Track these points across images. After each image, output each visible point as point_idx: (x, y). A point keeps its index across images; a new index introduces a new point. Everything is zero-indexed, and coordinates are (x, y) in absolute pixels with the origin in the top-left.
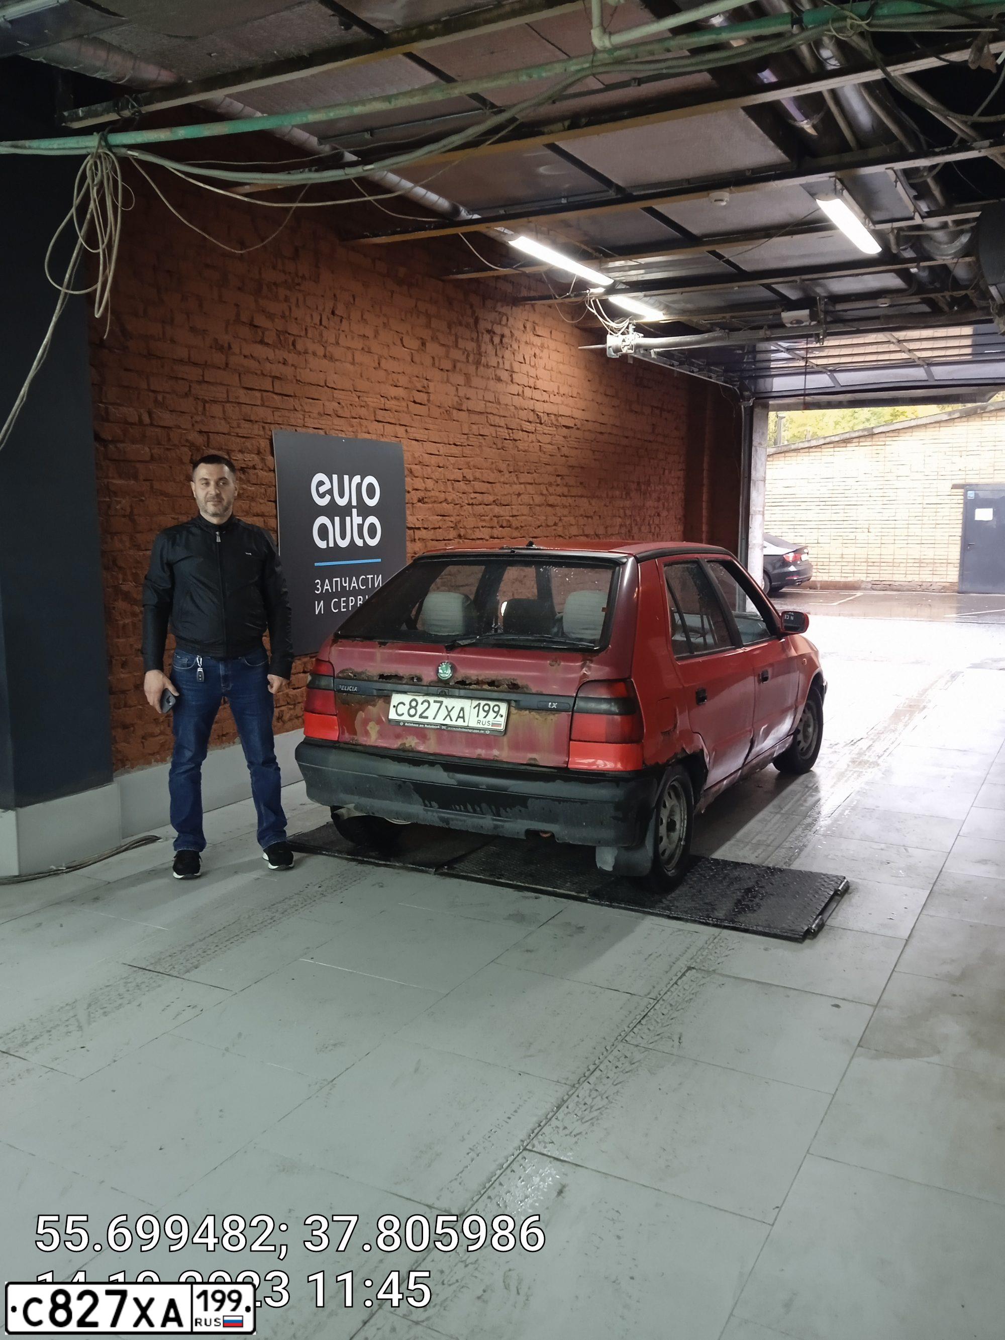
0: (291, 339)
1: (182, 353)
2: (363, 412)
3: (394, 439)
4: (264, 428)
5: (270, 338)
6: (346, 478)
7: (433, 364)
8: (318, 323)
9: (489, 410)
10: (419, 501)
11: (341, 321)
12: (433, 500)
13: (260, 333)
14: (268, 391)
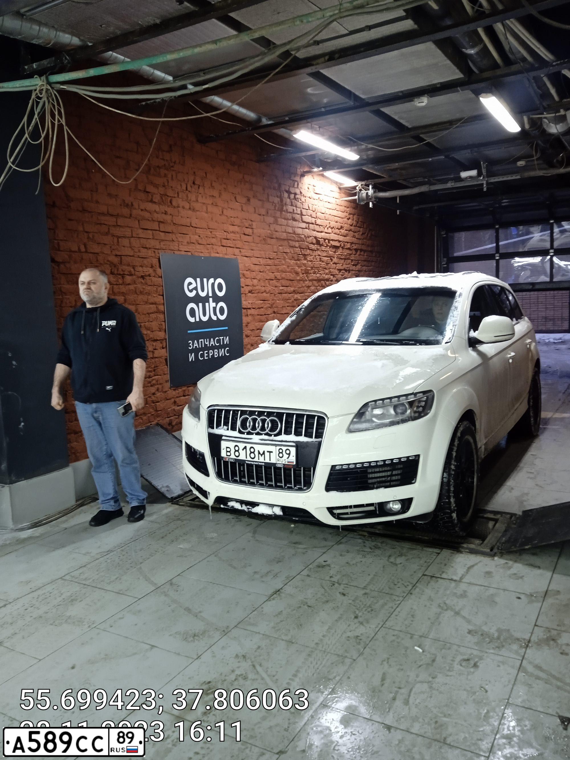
0: (169, 199)
1: (103, 209)
2: (213, 241)
3: (233, 256)
4: (154, 252)
5: (157, 198)
6: (205, 280)
7: (255, 212)
8: (185, 189)
9: (289, 238)
10: (250, 292)
11: (199, 188)
12: (257, 291)
13: (150, 196)
14: (156, 230)
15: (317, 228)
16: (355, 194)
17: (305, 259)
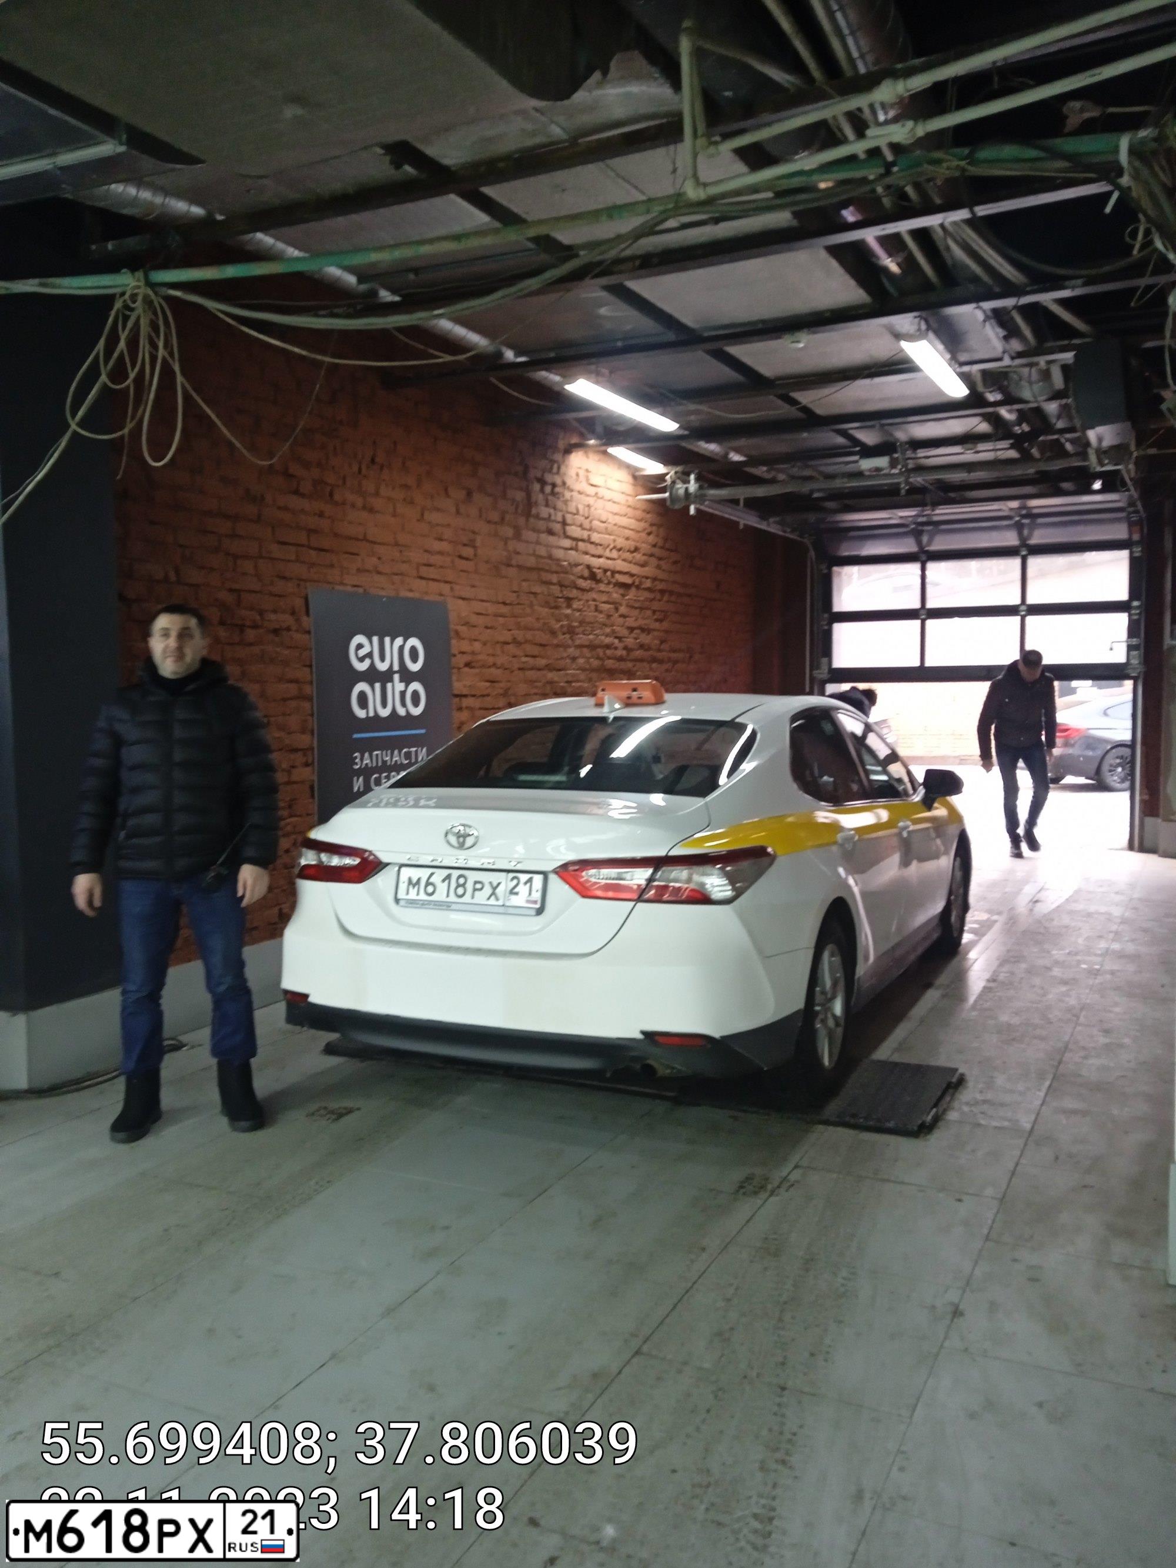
0: (328, 489)
1: (212, 504)
2: (404, 567)
3: (439, 597)
4: (299, 585)
5: (306, 487)
6: (387, 640)
7: (480, 517)
8: (357, 471)
10: (466, 665)
11: (381, 470)
12: (481, 664)
13: (295, 483)
14: (303, 546)
15: (592, 549)
16: (663, 490)
17: (569, 606)
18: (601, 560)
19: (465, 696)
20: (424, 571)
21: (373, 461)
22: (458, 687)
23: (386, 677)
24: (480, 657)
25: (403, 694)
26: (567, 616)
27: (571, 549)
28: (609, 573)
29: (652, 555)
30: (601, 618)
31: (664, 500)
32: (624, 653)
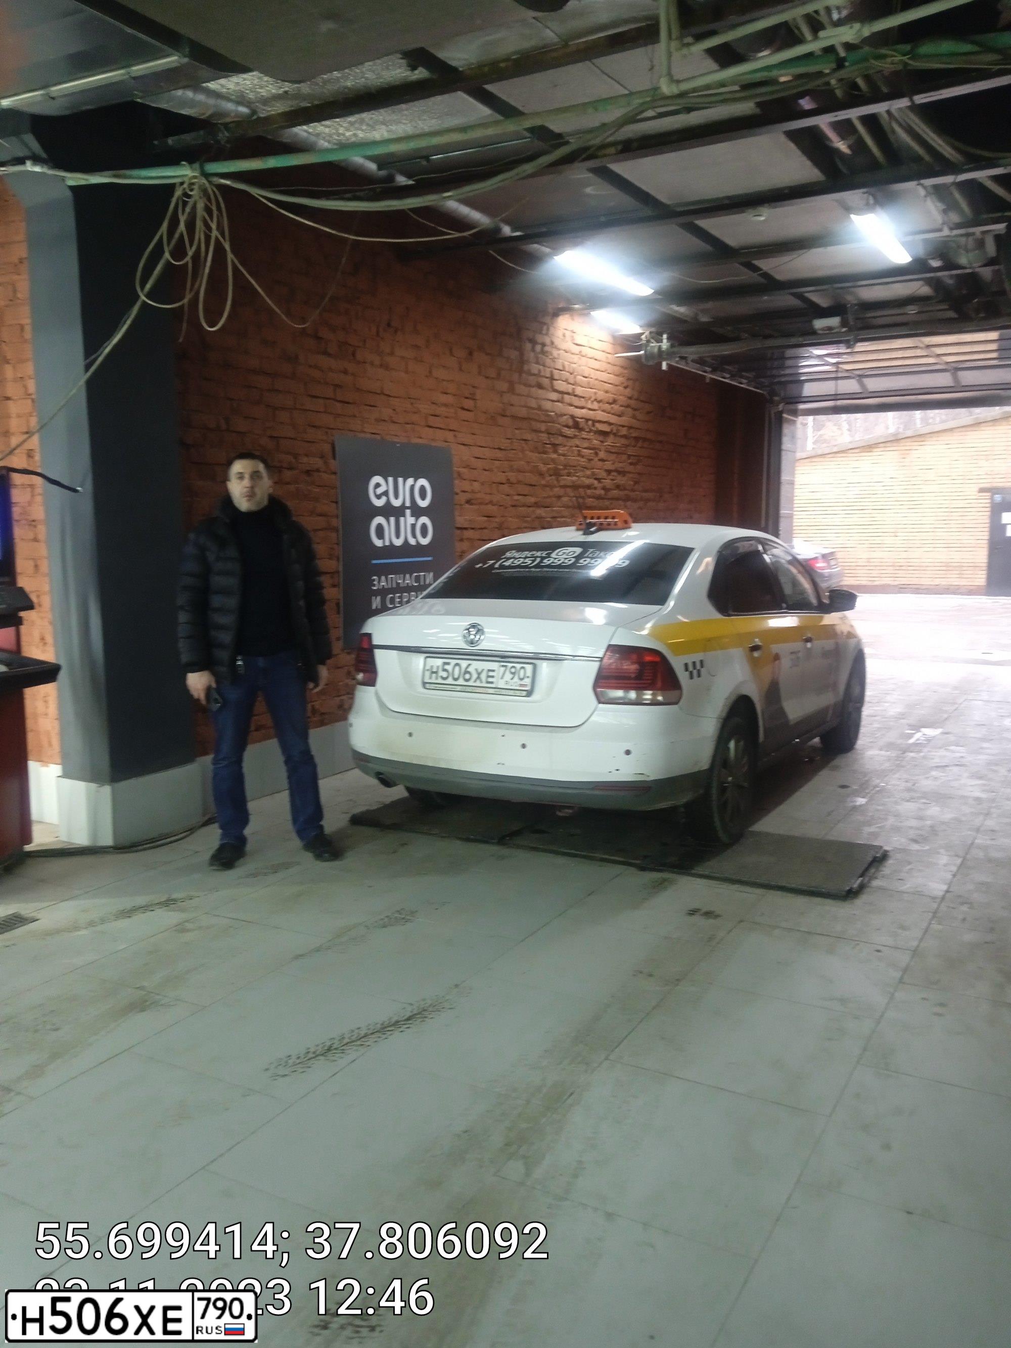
0: (351, 349)
1: (255, 363)
2: (415, 418)
3: (443, 443)
4: (327, 433)
5: (332, 348)
7: (480, 373)
8: (375, 334)
9: (530, 416)
10: (468, 502)
11: (396, 333)
12: (479, 501)
13: (324, 345)
14: (329, 399)
15: (575, 401)
16: (639, 348)
17: (555, 452)
18: (584, 411)
19: (466, 529)
20: (432, 421)
21: (389, 325)
22: (461, 520)
23: (398, 512)
24: (478, 496)
25: (413, 526)
26: (553, 460)
27: (558, 401)
28: (590, 423)
29: (628, 406)
30: (583, 461)
31: (640, 356)
32: (603, 492)
